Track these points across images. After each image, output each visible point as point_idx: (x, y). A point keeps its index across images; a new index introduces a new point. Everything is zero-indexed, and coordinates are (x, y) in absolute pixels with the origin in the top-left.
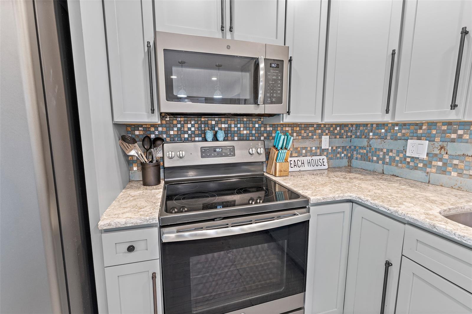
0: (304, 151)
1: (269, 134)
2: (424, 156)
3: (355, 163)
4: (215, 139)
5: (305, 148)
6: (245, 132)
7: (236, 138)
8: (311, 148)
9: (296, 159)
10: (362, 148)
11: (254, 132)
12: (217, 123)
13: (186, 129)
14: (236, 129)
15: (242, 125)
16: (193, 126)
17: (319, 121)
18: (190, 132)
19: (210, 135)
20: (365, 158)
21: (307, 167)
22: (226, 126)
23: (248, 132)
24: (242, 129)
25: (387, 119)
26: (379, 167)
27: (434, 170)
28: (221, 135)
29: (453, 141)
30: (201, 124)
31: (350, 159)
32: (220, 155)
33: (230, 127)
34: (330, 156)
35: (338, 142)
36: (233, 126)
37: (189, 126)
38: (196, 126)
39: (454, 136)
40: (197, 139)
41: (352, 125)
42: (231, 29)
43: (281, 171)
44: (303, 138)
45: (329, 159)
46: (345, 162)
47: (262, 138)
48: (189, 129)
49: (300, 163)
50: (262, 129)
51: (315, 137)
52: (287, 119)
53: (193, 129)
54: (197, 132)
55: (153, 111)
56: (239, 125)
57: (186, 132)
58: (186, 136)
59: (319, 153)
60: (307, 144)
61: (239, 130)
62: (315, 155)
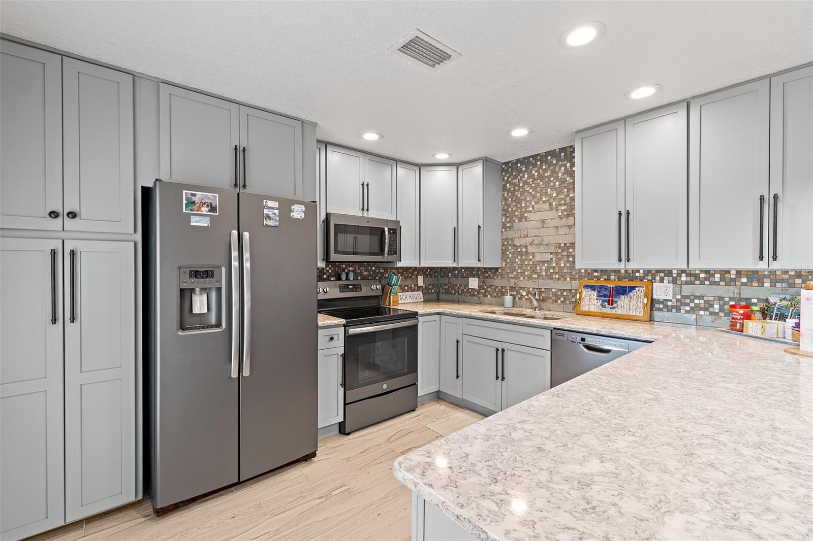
0: (406, 288)
1: (382, 274)
2: (477, 288)
3: (442, 296)
4: (347, 279)
5: (407, 286)
6: (366, 273)
7: (359, 278)
8: (411, 285)
9: (403, 294)
10: (445, 285)
11: (371, 273)
12: (346, 267)
13: (325, 271)
14: (359, 271)
15: (364, 268)
16: (330, 269)
17: (417, 266)
18: (327, 274)
19: (344, 277)
20: (448, 292)
21: (409, 301)
22: (353, 269)
23: (368, 273)
24: (363, 271)
25: (455, 265)
26: (456, 297)
27: (481, 295)
28: (351, 277)
29: (487, 278)
30: (336, 267)
31: (438, 293)
32: (351, 290)
33: (355, 269)
34: (424, 292)
35: (430, 281)
36: (357, 268)
38: (332, 269)
39: (487, 275)
40: (332, 279)
41: (438, 268)
42: (368, 210)
43: (393, 302)
44: (405, 277)
45: (424, 294)
46: (435, 296)
47: (377, 278)
48: (328, 271)
49: (404, 297)
50: (377, 271)
51: (413, 277)
52: (399, 265)
53: (330, 271)
54: (333, 274)
55: (324, 260)
56: (361, 268)
58: (325, 276)
59: (416, 290)
60: (408, 282)
61: (361, 272)
62: (414, 290)
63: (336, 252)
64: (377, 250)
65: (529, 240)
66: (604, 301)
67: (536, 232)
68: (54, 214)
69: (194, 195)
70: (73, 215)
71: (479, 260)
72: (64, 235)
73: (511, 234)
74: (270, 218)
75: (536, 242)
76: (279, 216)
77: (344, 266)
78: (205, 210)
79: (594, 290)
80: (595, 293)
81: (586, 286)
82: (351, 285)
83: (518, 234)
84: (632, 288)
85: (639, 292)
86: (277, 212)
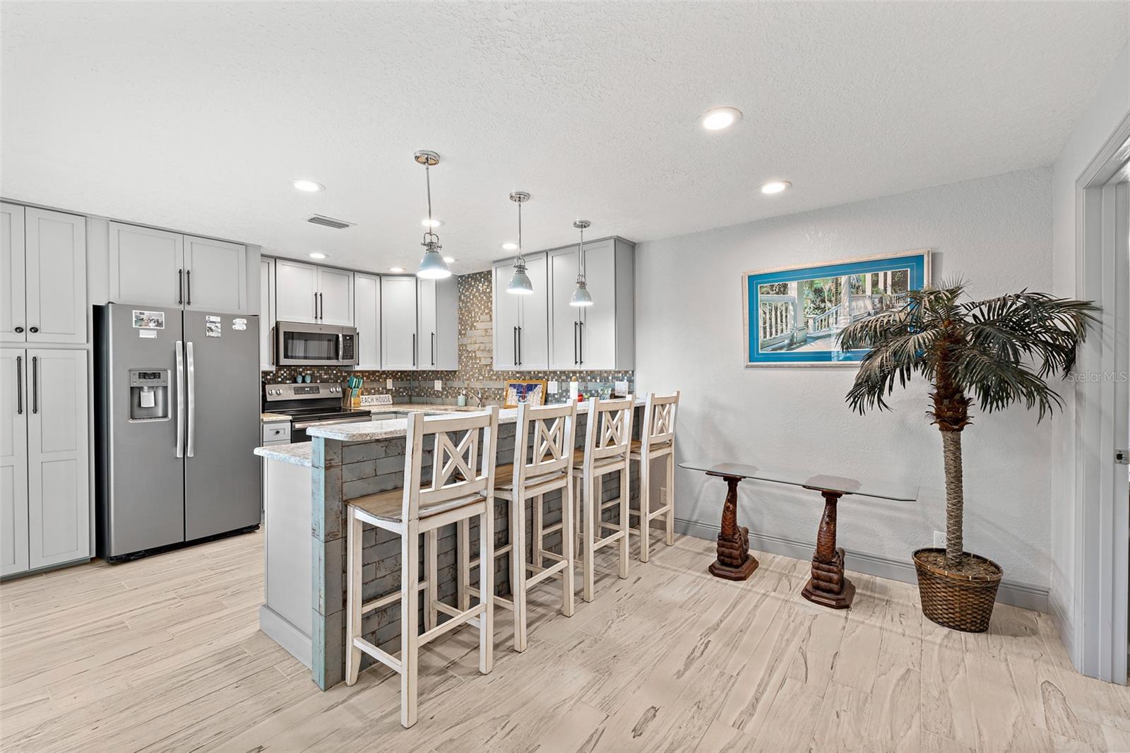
0: (373, 391)
1: (345, 378)
2: (441, 390)
3: (414, 399)
4: (304, 381)
5: (374, 389)
6: (325, 377)
7: (318, 381)
8: (379, 388)
9: (367, 397)
10: (416, 388)
11: (332, 377)
12: (304, 370)
13: (280, 375)
14: (318, 375)
15: (323, 372)
16: (285, 372)
18: (282, 377)
19: (300, 379)
20: (419, 395)
21: (375, 403)
22: (310, 372)
23: (328, 376)
25: (414, 368)
26: (424, 399)
27: (444, 397)
28: (308, 379)
29: (448, 380)
30: (291, 370)
31: (410, 396)
32: (308, 392)
33: (314, 372)
34: (394, 394)
35: (400, 384)
36: (316, 372)
37: (282, 372)
38: (288, 372)
39: (448, 377)
40: (288, 382)
41: (410, 371)
42: (321, 318)
43: (354, 404)
44: (372, 381)
45: (393, 397)
46: (407, 399)
47: (339, 381)
48: (282, 375)
49: (370, 400)
50: (339, 374)
51: (381, 380)
52: (357, 368)
53: (285, 375)
54: (288, 377)
55: (273, 364)
56: (320, 372)
57: (280, 377)
58: (280, 379)
59: (385, 392)
60: (375, 385)
61: (321, 374)
62: (382, 393)
63: (286, 356)
64: (332, 355)
65: (477, 346)
66: (520, 397)
67: (482, 340)
68: (19, 330)
69: (143, 314)
70: (35, 330)
71: (433, 364)
72: (26, 345)
73: (465, 341)
74: (212, 330)
75: (481, 348)
76: (221, 328)
77: (301, 370)
78: (152, 325)
79: (515, 388)
80: (515, 390)
81: (511, 385)
82: (307, 387)
83: (469, 341)
84: (536, 386)
85: (539, 389)
86: (219, 325)
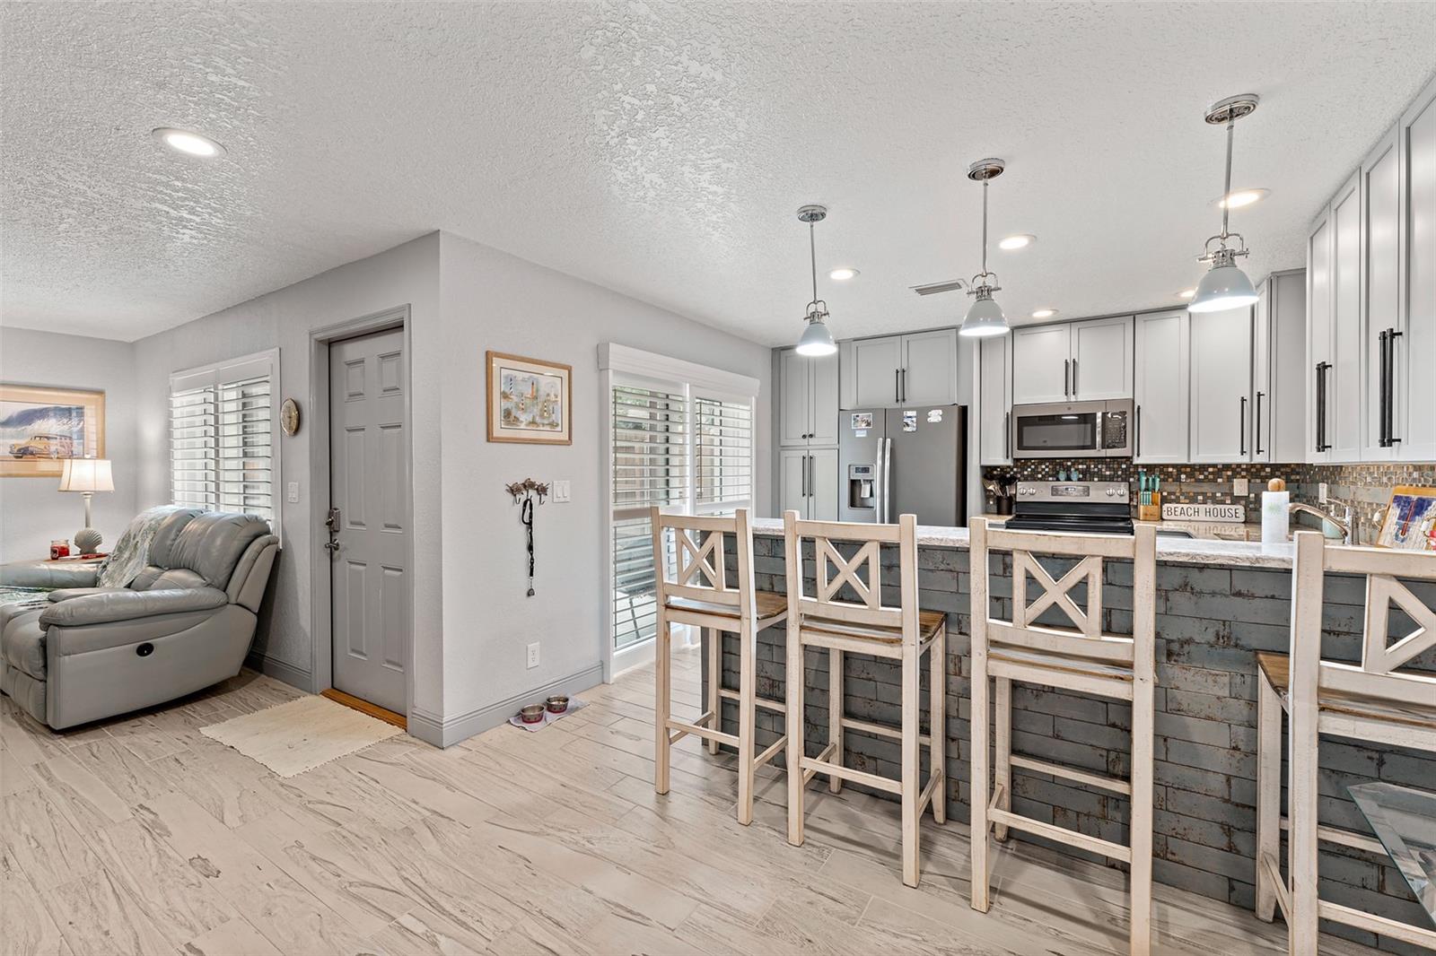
0: (1200, 498)
4: (1069, 479)
5: (1202, 494)
6: (1108, 473)
8: (1214, 494)
9: (1185, 506)
11: (1120, 473)
12: (1073, 464)
13: (1040, 470)
14: (1096, 470)
15: (1104, 466)
16: (1047, 467)
17: (1185, 461)
18: (1044, 473)
19: (1063, 475)
21: (1202, 517)
22: (1085, 466)
23: (1112, 473)
24: (1103, 470)
28: (1076, 476)
30: (1056, 465)
32: (1071, 494)
33: (1088, 467)
36: (1092, 467)
37: (1044, 467)
38: (1050, 468)
40: (1050, 479)
44: (1198, 481)
45: (1248, 510)
48: (1043, 470)
49: (1192, 512)
51: (1220, 480)
52: (1141, 461)
53: (1047, 470)
54: (1051, 473)
55: (1008, 457)
56: (1100, 466)
57: (1040, 473)
58: (1040, 476)
59: (1228, 501)
60: (1207, 488)
61: (1100, 470)
62: (1223, 502)
63: (1021, 447)
68: (804, 437)
69: (858, 416)
70: (811, 436)
72: (808, 448)
74: (908, 425)
76: (917, 422)
77: (1069, 464)
78: (864, 425)
82: (1073, 487)
86: (914, 419)
